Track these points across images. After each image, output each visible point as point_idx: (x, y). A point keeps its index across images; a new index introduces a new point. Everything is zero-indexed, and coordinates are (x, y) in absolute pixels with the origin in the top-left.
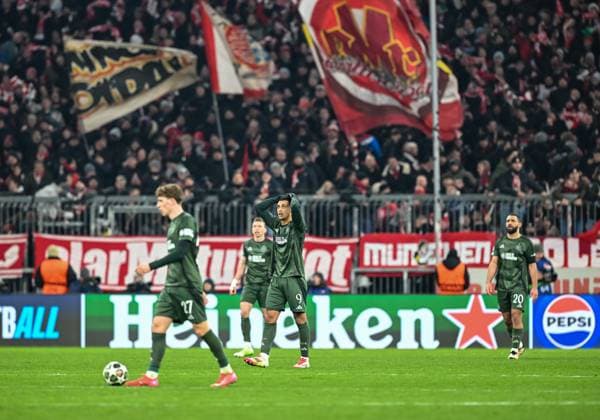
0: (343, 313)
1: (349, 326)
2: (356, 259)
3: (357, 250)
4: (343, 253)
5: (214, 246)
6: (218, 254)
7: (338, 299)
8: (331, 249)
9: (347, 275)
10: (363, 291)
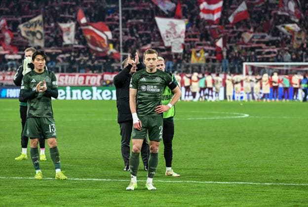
0: (100, 91)
1: (101, 94)
2: (102, 79)
3: (103, 76)
4: (99, 77)
5: (69, 75)
6: (70, 77)
7: (98, 88)
8: (97, 76)
9: (100, 82)
10: (104, 86)
